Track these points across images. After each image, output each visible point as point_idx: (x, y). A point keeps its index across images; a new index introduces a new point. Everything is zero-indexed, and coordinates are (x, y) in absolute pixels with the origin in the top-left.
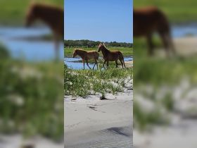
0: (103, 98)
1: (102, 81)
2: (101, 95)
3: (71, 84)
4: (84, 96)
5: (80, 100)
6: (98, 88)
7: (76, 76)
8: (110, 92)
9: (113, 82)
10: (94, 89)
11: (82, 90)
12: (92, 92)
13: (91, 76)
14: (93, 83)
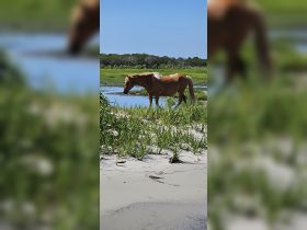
0: (175, 160)
1: (174, 128)
2: (172, 155)
3: (116, 133)
4: (139, 155)
5: (132, 163)
6: (166, 142)
7: (125, 119)
8: (188, 150)
9: (194, 132)
10: (159, 144)
11: (136, 146)
12: (155, 149)
13: (153, 119)
14: (157, 132)
